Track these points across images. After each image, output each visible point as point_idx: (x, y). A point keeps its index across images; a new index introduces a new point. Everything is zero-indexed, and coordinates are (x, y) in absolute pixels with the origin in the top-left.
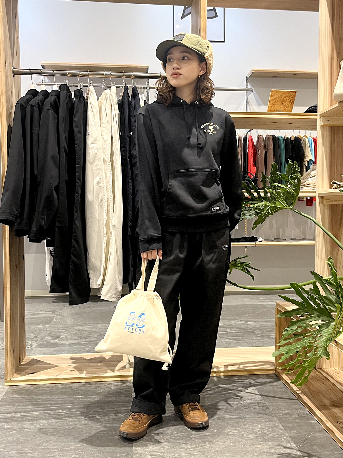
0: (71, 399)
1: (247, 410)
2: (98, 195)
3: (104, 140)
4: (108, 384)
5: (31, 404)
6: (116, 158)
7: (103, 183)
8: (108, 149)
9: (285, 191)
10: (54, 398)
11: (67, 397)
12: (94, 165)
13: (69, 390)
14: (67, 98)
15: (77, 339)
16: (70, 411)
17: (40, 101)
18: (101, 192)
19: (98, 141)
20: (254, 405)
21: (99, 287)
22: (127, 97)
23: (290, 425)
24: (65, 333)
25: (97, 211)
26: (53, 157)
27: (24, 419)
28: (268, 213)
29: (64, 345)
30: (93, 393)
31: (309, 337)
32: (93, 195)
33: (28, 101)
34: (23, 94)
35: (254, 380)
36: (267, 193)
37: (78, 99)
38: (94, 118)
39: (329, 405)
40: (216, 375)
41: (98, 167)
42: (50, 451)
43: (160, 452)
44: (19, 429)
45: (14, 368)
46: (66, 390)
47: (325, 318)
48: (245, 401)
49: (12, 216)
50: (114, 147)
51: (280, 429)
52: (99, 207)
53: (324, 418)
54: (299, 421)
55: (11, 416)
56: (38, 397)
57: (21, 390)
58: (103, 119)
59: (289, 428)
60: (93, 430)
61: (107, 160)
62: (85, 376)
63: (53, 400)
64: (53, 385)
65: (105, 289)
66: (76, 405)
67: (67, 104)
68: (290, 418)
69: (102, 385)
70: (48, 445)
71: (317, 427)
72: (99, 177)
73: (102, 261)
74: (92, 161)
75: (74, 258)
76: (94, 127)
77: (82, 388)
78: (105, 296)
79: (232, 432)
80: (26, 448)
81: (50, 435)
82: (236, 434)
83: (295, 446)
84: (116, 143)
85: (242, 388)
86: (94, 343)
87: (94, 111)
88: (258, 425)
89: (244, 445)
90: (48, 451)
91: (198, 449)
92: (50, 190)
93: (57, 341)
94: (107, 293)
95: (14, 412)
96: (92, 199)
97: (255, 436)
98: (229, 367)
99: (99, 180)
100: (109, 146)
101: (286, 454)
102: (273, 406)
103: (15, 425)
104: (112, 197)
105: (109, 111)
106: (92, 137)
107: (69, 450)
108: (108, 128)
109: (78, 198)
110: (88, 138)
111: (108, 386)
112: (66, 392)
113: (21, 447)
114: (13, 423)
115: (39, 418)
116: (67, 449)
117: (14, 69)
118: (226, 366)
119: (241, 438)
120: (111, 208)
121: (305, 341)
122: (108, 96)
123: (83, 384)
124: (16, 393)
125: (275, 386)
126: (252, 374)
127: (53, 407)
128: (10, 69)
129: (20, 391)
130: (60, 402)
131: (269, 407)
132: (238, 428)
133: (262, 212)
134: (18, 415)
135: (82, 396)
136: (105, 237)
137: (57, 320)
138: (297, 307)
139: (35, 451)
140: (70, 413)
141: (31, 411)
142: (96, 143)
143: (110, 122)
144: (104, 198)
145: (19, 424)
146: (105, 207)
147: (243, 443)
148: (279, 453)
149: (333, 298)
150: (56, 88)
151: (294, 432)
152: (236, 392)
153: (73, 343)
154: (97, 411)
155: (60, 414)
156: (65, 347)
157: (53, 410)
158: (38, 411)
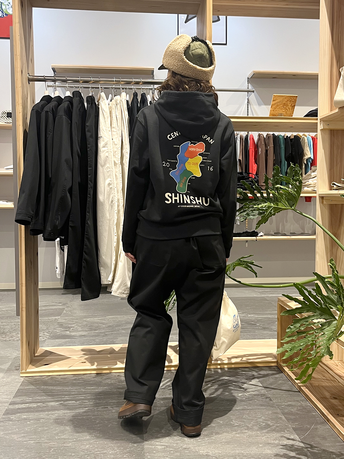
0: (84, 390)
1: (251, 402)
2: (109, 195)
3: (115, 144)
4: (118, 376)
5: (46, 394)
6: (126, 160)
7: (114, 185)
8: (119, 153)
9: (287, 193)
10: (67, 389)
11: (80, 388)
12: (106, 168)
13: (81, 382)
14: (79, 104)
15: (87, 330)
16: (83, 402)
17: (54, 107)
18: (112, 193)
19: (109, 145)
20: (257, 397)
21: (110, 283)
22: (136, 103)
23: (293, 417)
24: (76, 324)
25: (107, 211)
26: (67, 161)
27: (40, 409)
28: (271, 213)
29: (75, 336)
30: (104, 384)
31: (311, 335)
32: (104, 196)
33: (43, 107)
34: (37, 101)
35: (256, 372)
36: (270, 194)
37: (90, 104)
38: (105, 123)
39: (329, 397)
40: (220, 367)
41: (109, 170)
42: (66, 441)
43: (170, 443)
44: (35, 419)
45: (29, 359)
46: (78, 381)
47: (328, 317)
48: (249, 393)
49: (28, 217)
50: (124, 151)
51: (283, 421)
52: (110, 207)
53: (325, 411)
54: (301, 413)
55: (27, 406)
56: (52, 388)
57: (36, 380)
58: (114, 124)
59: (291, 419)
60: (105, 420)
61: (117, 163)
62: (96, 368)
63: (67, 391)
64: (66, 376)
65: (116, 285)
66: (88, 396)
67: (79, 110)
68: (292, 410)
69: (112, 377)
70: (63, 436)
71: (318, 419)
72: (109, 179)
73: (113, 259)
74: (103, 164)
75: (85, 255)
76: (105, 132)
77: (93, 379)
78: (115, 292)
79: (238, 424)
80: (43, 438)
81: (65, 425)
82: (241, 425)
83: (298, 437)
84: (126, 147)
85: (246, 379)
86: (103, 334)
87: (106, 116)
88: (262, 417)
89: (250, 436)
90: (64, 441)
91: (206, 440)
92: (64, 192)
93: (68, 332)
94: (118, 289)
95: (31, 403)
96: (103, 200)
97: (259, 428)
98: (232, 359)
99: (110, 182)
100: (119, 150)
101: (289, 446)
102: (276, 398)
103: (31, 416)
104: (122, 198)
105: (119, 117)
106: (104, 141)
107: (84, 440)
108: (118, 132)
109: (90, 199)
110: (99, 141)
111: (118, 377)
112: (79, 383)
113: (39, 437)
114: (30, 413)
115: (54, 409)
116: (82, 439)
117: (29, 77)
118: (229, 359)
119: (246, 430)
120: (121, 208)
121: (308, 339)
122: (118, 102)
123: (94, 375)
124: (31, 384)
125: (277, 378)
126: (254, 366)
127: (67, 398)
128: (26, 76)
129: (34, 382)
130: (73, 393)
131: (272, 399)
132: (243, 420)
133: (265, 213)
134: (34, 406)
135: (94, 387)
136: (115, 236)
137: (67, 312)
138: (300, 306)
139: (51, 441)
140: (83, 404)
141: (46, 402)
142: (107, 147)
143: (120, 127)
144: (115, 199)
145: (36, 415)
146: (115, 207)
147: (248, 435)
148: (283, 444)
149: (334, 297)
150: (68, 94)
151: (296, 423)
152: (240, 384)
153: (83, 334)
154: (109, 402)
155: (74, 405)
156: (76, 338)
157: (67, 400)
158: (53, 402)
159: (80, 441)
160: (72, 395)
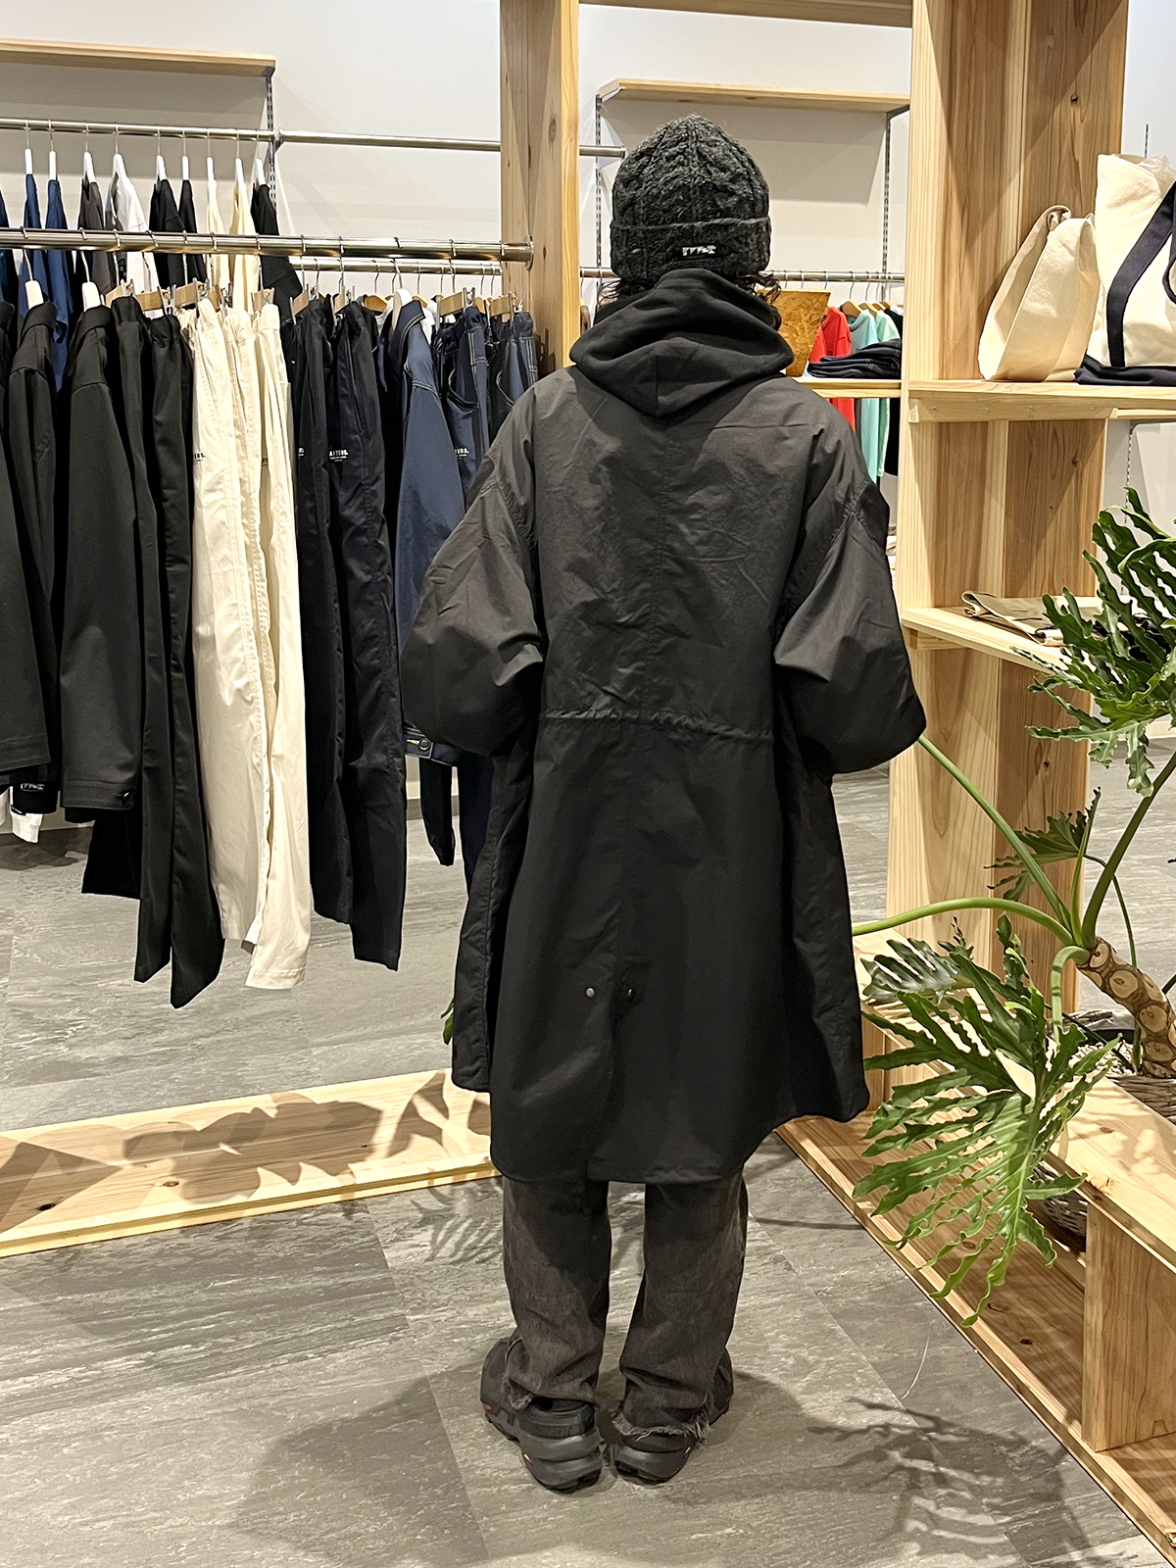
0: (204, 1297)
5: (86, 1328)
7: (247, 620)
10: (148, 1297)
11: (188, 1287)
13: (183, 1261)
15: (128, 1034)
16: (219, 1346)
23: (865, 1324)
24: (77, 1010)
27: (87, 1391)
30: (264, 1261)
42: (215, 1506)
44: (84, 1433)
46: (174, 1261)
51: (842, 1341)
54: (885, 1306)
55: (36, 1385)
56: (96, 1299)
63: (149, 1303)
66: (228, 1318)
68: (858, 1298)
70: (199, 1485)
80: (137, 1503)
81: (191, 1445)
90: (210, 1506)
93: (63, 1048)
95: (43, 1368)
97: (781, 1376)
101: (878, 1429)
102: (802, 1258)
103: (69, 1420)
106: (210, 469)
107: (274, 1497)
111: (299, 1228)
112: (177, 1267)
113: (122, 1503)
114: (56, 1413)
115: (130, 1385)
116: (264, 1494)
124: (17, 1290)
125: (788, 1179)
127: (157, 1334)
130: (173, 1312)
131: (792, 1263)
134: (59, 1380)
135: (234, 1278)
136: (267, 791)
137: (25, 952)
139: (168, 1512)
140: (221, 1353)
141: (95, 1360)
145: (79, 1416)
153: (120, 1054)
154: (303, 1334)
155: (193, 1361)
156: (99, 1075)
157: (164, 1344)
158: (117, 1356)
160: (174, 1319)
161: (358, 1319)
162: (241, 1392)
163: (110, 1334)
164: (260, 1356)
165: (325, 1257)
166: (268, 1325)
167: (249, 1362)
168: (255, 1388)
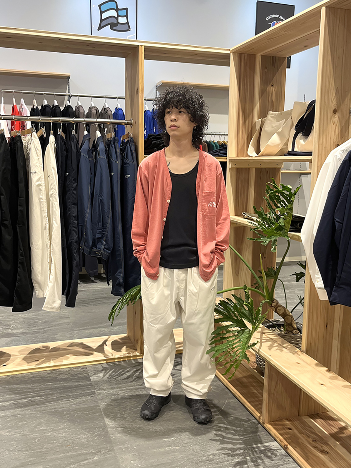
0: (44, 386)
5: (13, 393)
10: (30, 386)
11: (40, 384)
13: (39, 379)
15: (27, 327)
16: (47, 397)
27: (13, 407)
30: (60, 379)
44: (13, 415)
47: (242, 326)
48: (177, 378)
56: (17, 387)
60: (71, 411)
63: (30, 388)
64: (25, 374)
66: (50, 391)
70: (41, 427)
77: (48, 376)
80: (26, 430)
81: (40, 418)
86: (42, 331)
90: (44, 432)
93: (10, 330)
95: (3, 401)
103: (8, 413)
107: (60, 430)
112: (38, 380)
113: (22, 430)
114: (6, 411)
115: (25, 405)
127: (32, 394)
130: (36, 390)
134: (7, 404)
135: (52, 382)
139: (33, 433)
140: (48, 399)
141: (16, 400)
145: (12, 412)
153: (24, 332)
154: (69, 395)
155: (41, 400)
156: (19, 336)
157: (33, 397)
158: (22, 399)
159: (56, 430)
160: (36, 391)
161: (83, 392)
162: (53, 407)
163: (20, 394)
164: (58, 399)
165: (75, 378)
166: (60, 393)
167: (55, 401)
168: (56, 406)
